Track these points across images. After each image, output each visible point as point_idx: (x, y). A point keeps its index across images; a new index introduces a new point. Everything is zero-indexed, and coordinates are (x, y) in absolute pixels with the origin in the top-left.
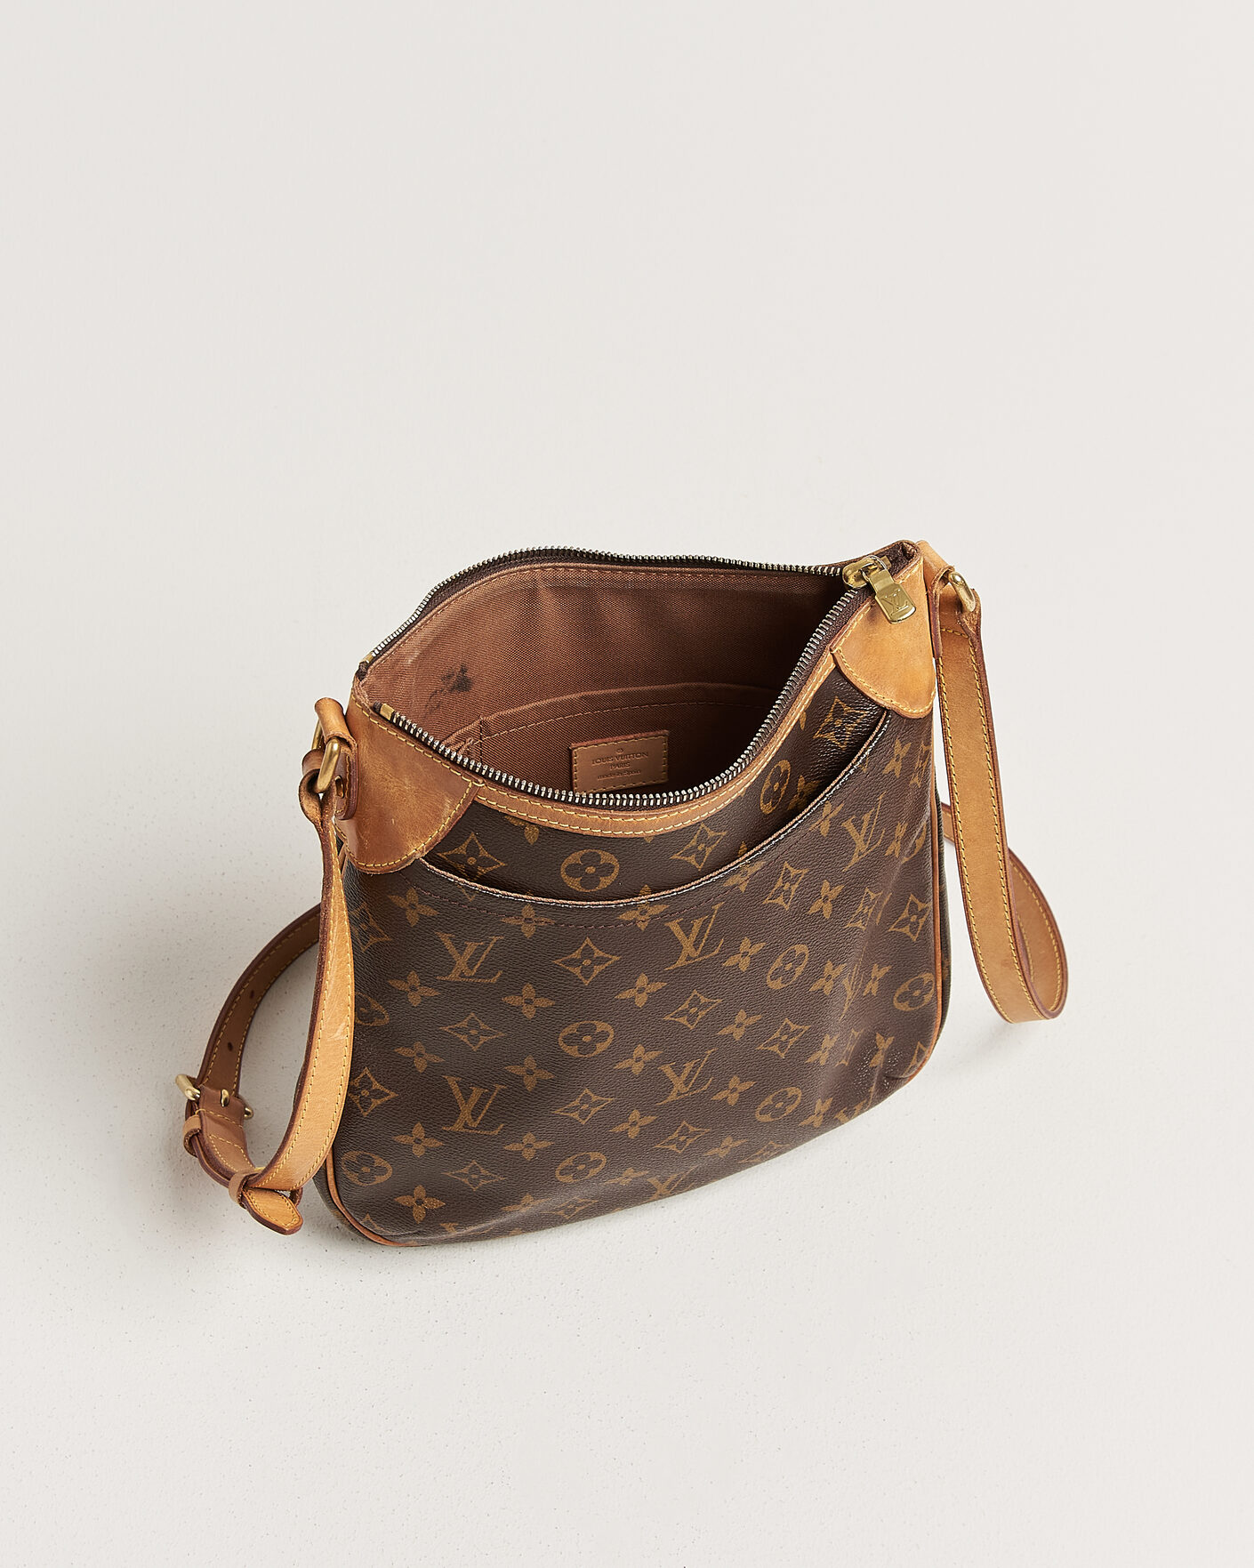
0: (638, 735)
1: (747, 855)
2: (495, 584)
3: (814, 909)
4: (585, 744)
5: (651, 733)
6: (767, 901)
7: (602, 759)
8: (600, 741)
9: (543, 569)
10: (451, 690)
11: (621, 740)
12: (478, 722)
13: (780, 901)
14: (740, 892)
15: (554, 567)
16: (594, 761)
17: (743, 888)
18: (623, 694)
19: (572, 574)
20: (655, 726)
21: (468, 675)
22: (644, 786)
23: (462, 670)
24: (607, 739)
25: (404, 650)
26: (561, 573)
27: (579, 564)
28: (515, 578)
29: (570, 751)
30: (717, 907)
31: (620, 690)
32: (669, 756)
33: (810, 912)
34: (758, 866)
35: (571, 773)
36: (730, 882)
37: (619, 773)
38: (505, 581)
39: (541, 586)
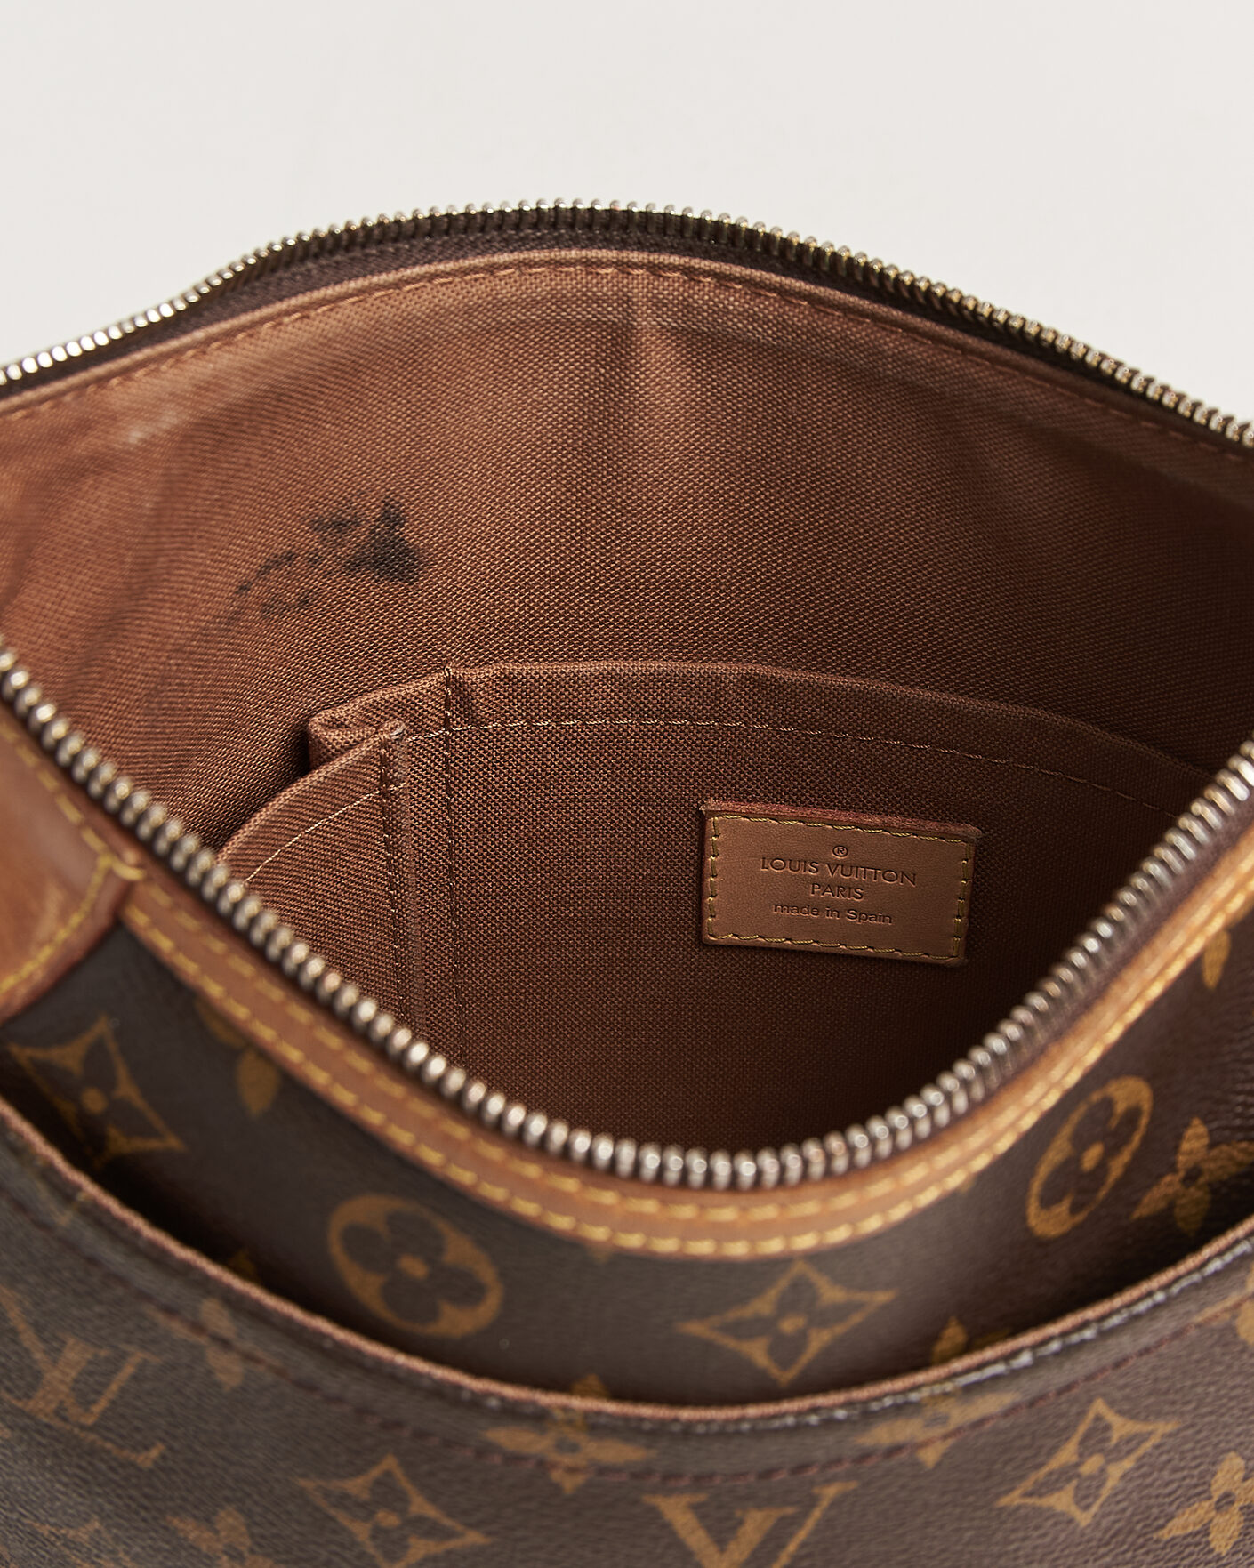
0: (895, 821)
1: (957, 1365)
2: (507, 286)
3: (1180, 1525)
4: (744, 808)
5: (931, 825)
6: (1013, 1499)
7: (790, 861)
8: (786, 810)
9: (654, 269)
10: (353, 566)
11: (845, 824)
12: (437, 678)
13: (1062, 1501)
14: (917, 1464)
15: (688, 271)
16: (767, 860)
17: (930, 1456)
18: (860, 695)
19: (734, 300)
20: (943, 809)
21: (408, 533)
22: (898, 961)
23: (386, 517)
24: (808, 812)
25: (119, 395)
26: (705, 293)
27: (757, 274)
28: (572, 282)
29: (702, 819)
30: (831, 1491)
31: (858, 683)
32: (976, 898)
33: (1165, 1534)
34: (990, 1404)
35: (700, 878)
36: (882, 1435)
37: (832, 908)
38: (541, 283)
39: (646, 322)
